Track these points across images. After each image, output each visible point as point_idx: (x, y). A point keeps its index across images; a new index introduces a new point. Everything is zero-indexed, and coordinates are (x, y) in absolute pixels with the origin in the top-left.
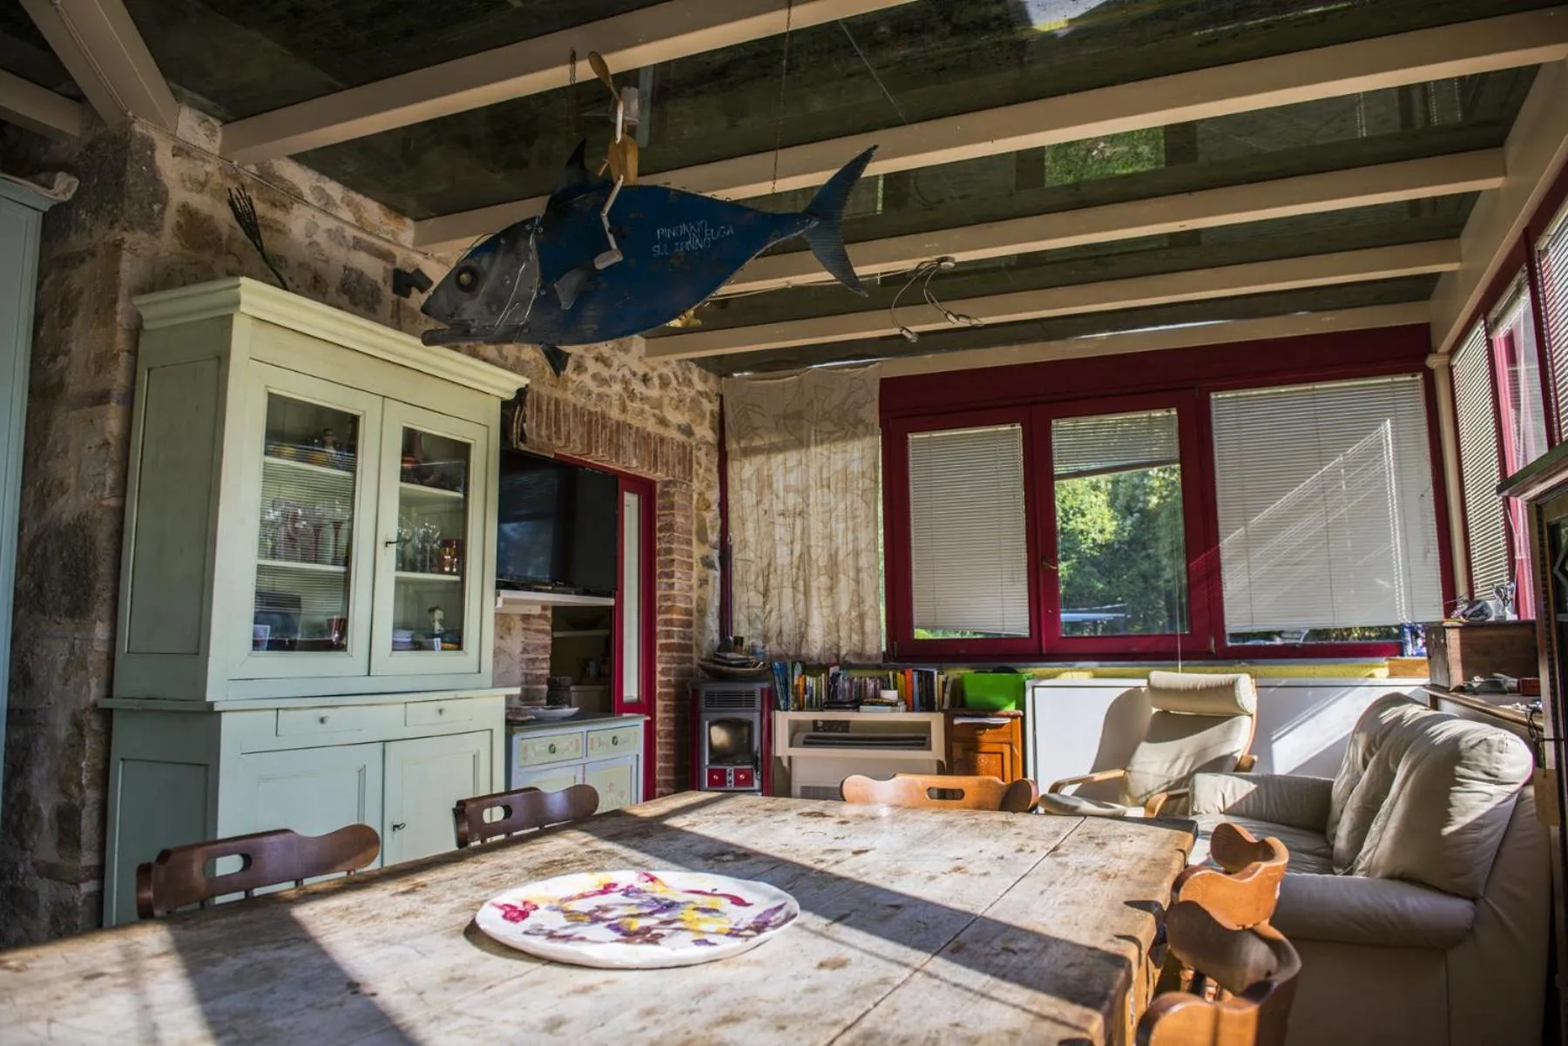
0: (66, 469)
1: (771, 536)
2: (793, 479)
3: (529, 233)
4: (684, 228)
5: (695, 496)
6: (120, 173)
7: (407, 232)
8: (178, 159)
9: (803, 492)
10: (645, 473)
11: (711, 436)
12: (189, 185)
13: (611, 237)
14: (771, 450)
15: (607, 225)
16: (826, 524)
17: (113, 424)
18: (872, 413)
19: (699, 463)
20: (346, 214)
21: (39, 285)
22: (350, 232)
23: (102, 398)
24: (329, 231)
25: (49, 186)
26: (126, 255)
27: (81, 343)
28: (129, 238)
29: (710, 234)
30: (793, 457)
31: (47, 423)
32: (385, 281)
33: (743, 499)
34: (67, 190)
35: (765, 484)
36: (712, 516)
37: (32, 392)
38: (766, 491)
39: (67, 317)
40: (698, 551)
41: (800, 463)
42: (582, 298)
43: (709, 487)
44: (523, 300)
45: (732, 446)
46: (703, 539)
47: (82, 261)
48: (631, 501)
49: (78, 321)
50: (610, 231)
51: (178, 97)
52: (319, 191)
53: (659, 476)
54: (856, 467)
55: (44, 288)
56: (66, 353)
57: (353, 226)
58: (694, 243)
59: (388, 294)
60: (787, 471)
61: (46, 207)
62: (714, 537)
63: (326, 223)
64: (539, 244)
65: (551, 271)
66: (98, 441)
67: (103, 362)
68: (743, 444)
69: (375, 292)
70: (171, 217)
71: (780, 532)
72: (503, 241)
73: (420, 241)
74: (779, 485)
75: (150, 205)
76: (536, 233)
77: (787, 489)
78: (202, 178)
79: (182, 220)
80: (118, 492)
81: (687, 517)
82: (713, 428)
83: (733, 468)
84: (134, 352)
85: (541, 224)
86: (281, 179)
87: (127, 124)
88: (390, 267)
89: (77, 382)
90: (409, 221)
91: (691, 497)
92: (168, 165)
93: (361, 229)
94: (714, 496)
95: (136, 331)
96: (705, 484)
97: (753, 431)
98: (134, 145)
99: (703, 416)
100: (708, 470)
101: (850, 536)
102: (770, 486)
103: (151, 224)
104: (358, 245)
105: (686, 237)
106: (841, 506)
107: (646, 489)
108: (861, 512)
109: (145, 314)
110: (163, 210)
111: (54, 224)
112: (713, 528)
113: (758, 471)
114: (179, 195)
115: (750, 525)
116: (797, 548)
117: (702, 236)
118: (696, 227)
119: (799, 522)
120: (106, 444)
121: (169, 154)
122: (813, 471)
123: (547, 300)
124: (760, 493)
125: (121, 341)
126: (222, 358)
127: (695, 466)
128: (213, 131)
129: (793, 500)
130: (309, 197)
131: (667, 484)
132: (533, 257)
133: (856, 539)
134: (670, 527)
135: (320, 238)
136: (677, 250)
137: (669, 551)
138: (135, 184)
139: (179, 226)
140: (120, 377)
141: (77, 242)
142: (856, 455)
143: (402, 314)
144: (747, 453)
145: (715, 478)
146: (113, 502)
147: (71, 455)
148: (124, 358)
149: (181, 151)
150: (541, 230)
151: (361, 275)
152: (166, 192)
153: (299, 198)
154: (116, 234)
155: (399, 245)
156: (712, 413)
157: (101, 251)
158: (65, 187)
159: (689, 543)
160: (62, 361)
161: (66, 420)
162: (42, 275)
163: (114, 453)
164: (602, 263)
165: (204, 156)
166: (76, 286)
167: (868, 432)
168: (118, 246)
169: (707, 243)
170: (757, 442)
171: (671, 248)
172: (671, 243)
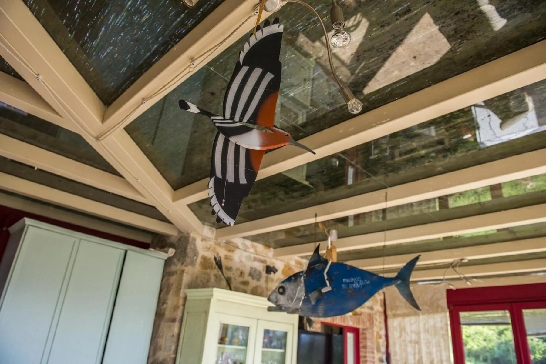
0: (162, 342)
1: (406, 350)
2: (414, 328)
3: (301, 276)
4: (352, 279)
5: (375, 334)
6: (185, 249)
7: (271, 252)
8: (202, 242)
9: (418, 333)
10: (355, 326)
11: (381, 309)
12: (205, 249)
13: (327, 282)
14: (404, 315)
15: (326, 277)
16: (428, 347)
17: (176, 330)
18: (444, 302)
19: (376, 320)
20: (252, 250)
21: (162, 280)
22: (253, 256)
23: (173, 320)
24: (246, 257)
25: (167, 252)
26: (185, 274)
27: (171, 300)
28: (186, 269)
29: (361, 283)
30: (413, 319)
31: (159, 325)
32: (263, 270)
33: (394, 335)
34: (171, 253)
35: (402, 329)
36: (382, 341)
37: (156, 314)
38: (403, 332)
39: (168, 292)
40: (377, 356)
41: (416, 322)
42: (318, 301)
43: (381, 329)
44: (299, 299)
45: (389, 313)
46: (379, 350)
47: (174, 274)
48: (350, 337)
49: (171, 293)
50: (327, 279)
51: (204, 224)
52: (244, 244)
53: (360, 326)
54: (439, 325)
55: (164, 281)
56: (167, 303)
57: (253, 253)
58: (356, 285)
59: (264, 274)
60: (411, 324)
61: (166, 258)
62: (383, 349)
63: (246, 254)
64: (304, 280)
65: (309, 290)
66: (171, 334)
67: (176, 308)
68: (394, 312)
69: (260, 274)
70: (199, 260)
71: (409, 349)
72: (293, 278)
73: (275, 256)
74: (408, 329)
75: (193, 258)
76: (304, 276)
77: (412, 332)
78: (209, 246)
79: (202, 261)
80: (175, 352)
81: (372, 343)
82: (381, 306)
83: (390, 322)
84: (184, 305)
85: (305, 273)
86: (232, 243)
87: (188, 234)
88: (265, 265)
89: (168, 314)
90: (272, 249)
91: (373, 335)
92: (199, 244)
93: (257, 254)
94: (383, 332)
95: (185, 299)
96: (379, 328)
97: (397, 308)
98: (190, 240)
99: (377, 302)
100: (380, 322)
101: (439, 354)
102: (405, 330)
103: (193, 263)
104: (255, 259)
105: (353, 283)
106: (434, 341)
107: (356, 331)
108: (442, 344)
109: (188, 295)
110: (196, 259)
111: (168, 262)
112: (383, 346)
113: (400, 324)
114: (202, 252)
115: (397, 346)
116: (417, 357)
117: (359, 283)
118: (357, 279)
119: (417, 346)
120: (173, 336)
121: (200, 240)
122: (421, 325)
123: (307, 300)
124: (401, 332)
125: (181, 302)
126: (207, 313)
127: (375, 321)
128: (213, 231)
129: (414, 337)
130: (241, 246)
131: (364, 329)
132: (302, 284)
133: (441, 356)
134: (365, 347)
135: (244, 260)
136: (350, 287)
137: (365, 357)
138: (189, 252)
139: (201, 263)
140: (179, 313)
141: (173, 268)
142: (439, 320)
143: (268, 280)
144: (395, 316)
145: (383, 325)
146: (173, 356)
147: (164, 337)
148: (181, 308)
149: (203, 239)
150: (305, 275)
151: (255, 270)
152: (198, 253)
153: (238, 248)
154: (183, 267)
155: (268, 257)
156: (381, 300)
157: (179, 272)
158: (171, 252)
159: (373, 353)
160: (165, 306)
161: (164, 325)
162: (163, 277)
163: (175, 339)
164: (324, 290)
165: (210, 239)
166: (171, 282)
167: (443, 311)
168: (183, 271)
169: (361, 285)
170: (399, 312)
171: (348, 286)
172: (348, 284)
